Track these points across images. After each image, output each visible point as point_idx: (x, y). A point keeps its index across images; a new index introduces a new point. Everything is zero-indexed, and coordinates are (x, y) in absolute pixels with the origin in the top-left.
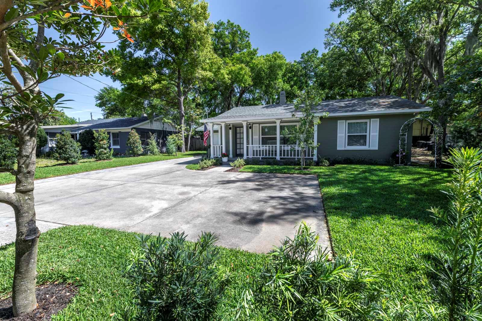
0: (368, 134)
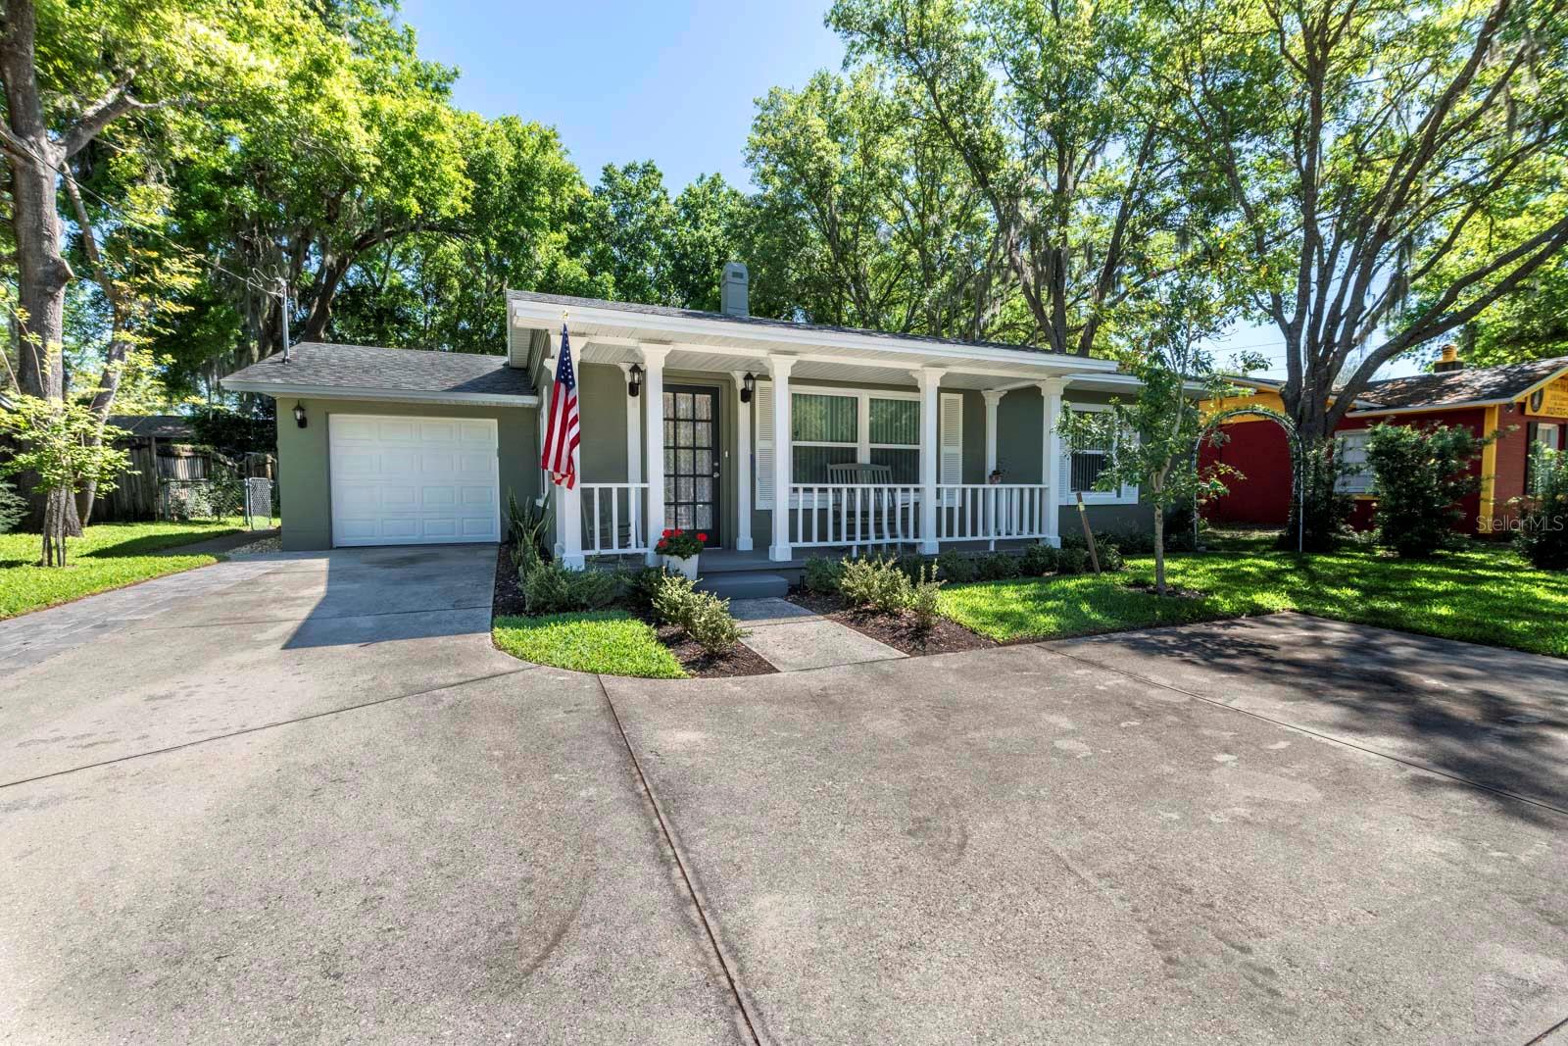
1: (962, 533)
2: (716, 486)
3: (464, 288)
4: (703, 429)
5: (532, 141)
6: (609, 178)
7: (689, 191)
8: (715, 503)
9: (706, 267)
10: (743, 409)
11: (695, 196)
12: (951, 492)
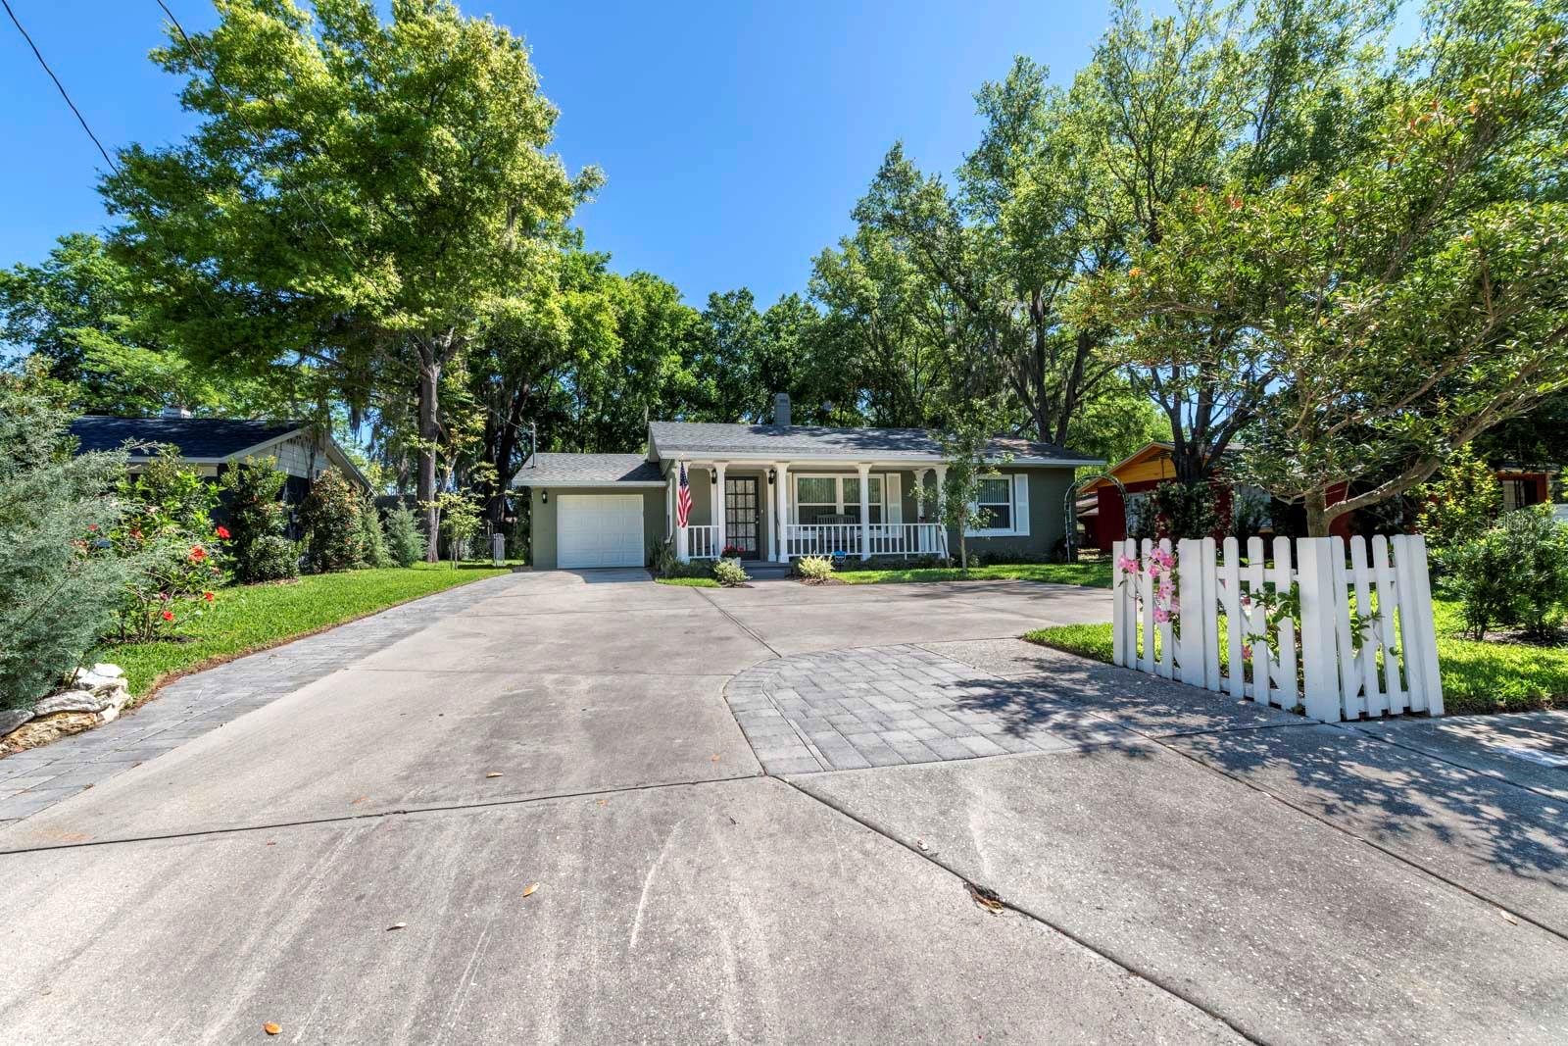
0: (1011, 504)
1: (887, 550)
2: (757, 527)
3: (606, 391)
4: (751, 498)
5: (658, 297)
6: (714, 305)
7: (772, 311)
8: (757, 537)
9: (785, 366)
10: (770, 487)
11: (777, 314)
12: (894, 528)
